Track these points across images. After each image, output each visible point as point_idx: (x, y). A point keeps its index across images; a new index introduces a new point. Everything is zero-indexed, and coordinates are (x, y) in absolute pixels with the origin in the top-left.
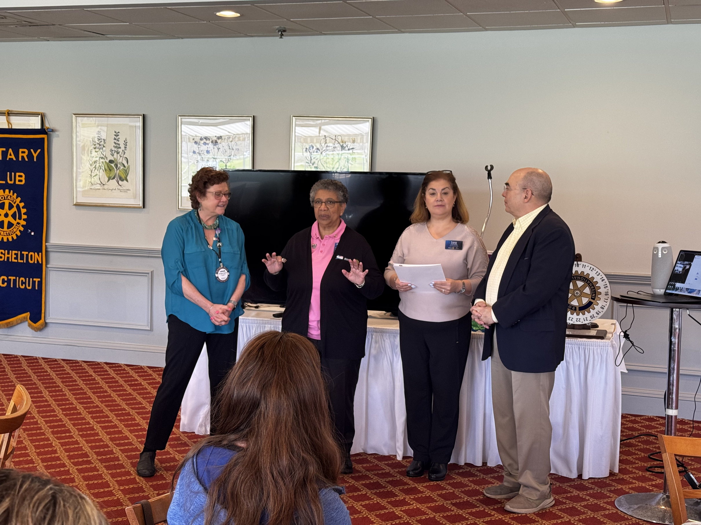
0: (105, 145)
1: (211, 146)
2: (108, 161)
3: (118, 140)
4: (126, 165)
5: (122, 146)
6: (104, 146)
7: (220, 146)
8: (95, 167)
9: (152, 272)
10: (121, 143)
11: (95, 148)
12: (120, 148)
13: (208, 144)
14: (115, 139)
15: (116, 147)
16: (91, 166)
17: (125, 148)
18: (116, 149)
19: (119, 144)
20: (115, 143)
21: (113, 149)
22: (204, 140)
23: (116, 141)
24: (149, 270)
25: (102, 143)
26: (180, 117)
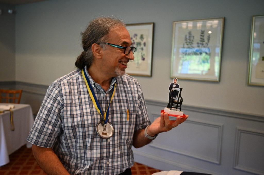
0: (194, 40)
3: (203, 36)
5: (206, 40)
9: (223, 126)
10: (206, 38)
11: (186, 42)
12: (204, 41)
15: (201, 41)
17: (208, 41)
18: (201, 43)
19: (204, 39)
20: (201, 38)
21: (200, 42)
23: (202, 37)
24: (221, 124)
25: (192, 39)
26: (254, 17)
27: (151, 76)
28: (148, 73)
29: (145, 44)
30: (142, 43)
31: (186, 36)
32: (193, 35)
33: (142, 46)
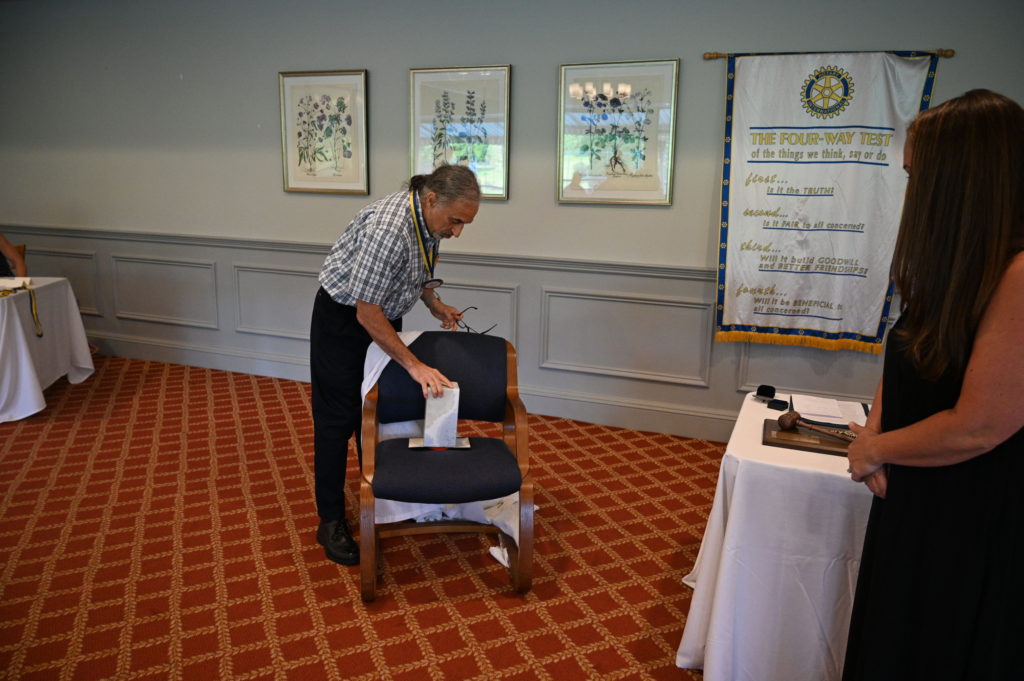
0: (454, 111)
1: (609, 107)
2: (457, 134)
3: (473, 104)
4: (483, 139)
6: (452, 114)
7: (624, 107)
8: (440, 143)
10: (477, 107)
11: (439, 116)
12: (475, 114)
13: (605, 105)
14: (468, 102)
15: (469, 114)
16: (434, 140)
17: (483, 114)
18: (469, 117)
19: (474, 110)
20: (468, 108)
21: (466, 116)
22: (600, 100)
23: (469, 105)
24: (514, 285)
25: (450, 109)
26: (563, 68)
27: (369, 192)
28: (362, 187)
29: (349, 120)
30: (343, 117)
31: (438, 103)
32: (450, 101)
33: (344, 124)
